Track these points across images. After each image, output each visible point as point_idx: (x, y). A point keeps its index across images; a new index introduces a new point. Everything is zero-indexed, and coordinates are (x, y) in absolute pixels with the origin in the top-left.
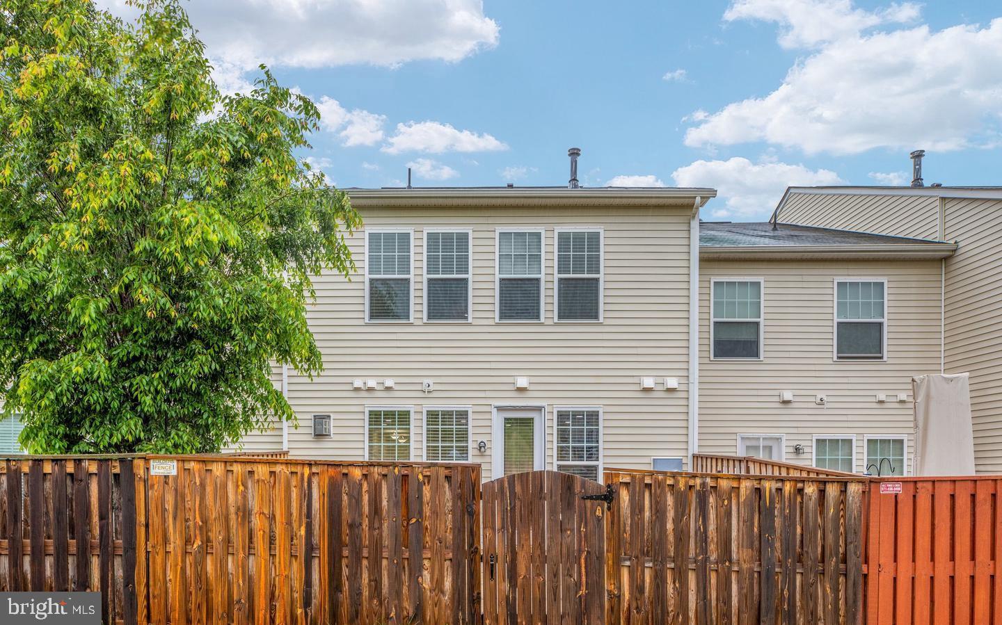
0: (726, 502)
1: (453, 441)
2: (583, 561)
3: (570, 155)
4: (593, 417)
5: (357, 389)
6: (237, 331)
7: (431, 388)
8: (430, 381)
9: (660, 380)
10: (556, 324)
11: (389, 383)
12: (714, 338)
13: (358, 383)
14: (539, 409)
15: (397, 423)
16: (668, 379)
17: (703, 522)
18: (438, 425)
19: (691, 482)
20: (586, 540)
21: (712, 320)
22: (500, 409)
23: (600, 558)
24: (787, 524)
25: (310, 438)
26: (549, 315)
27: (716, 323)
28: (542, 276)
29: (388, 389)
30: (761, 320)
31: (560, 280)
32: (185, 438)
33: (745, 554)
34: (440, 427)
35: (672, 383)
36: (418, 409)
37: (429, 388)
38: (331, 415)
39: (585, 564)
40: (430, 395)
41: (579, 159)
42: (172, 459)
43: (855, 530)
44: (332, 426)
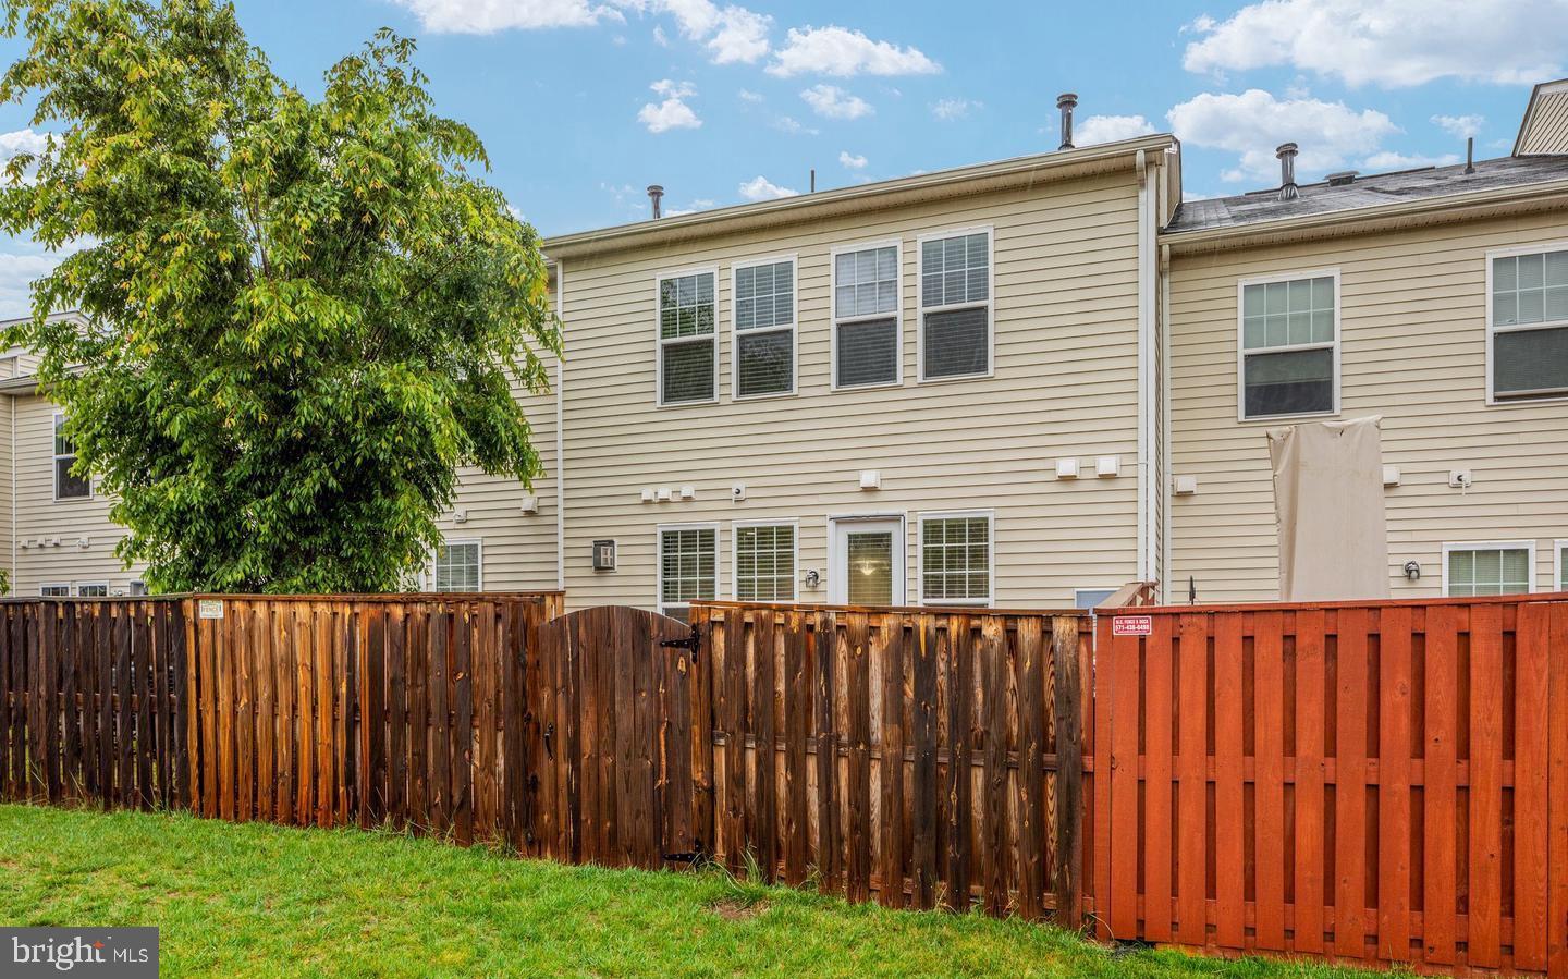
0: (859, 651)
1: (773, 571)
2: (662, 736)
3: (1060, 106)
4: (979, 528)
5: (648, 502)
6: (359, 438)
7: (742, 496)
8: (741, 485)
9: (1087, 462)
10: (921, 385)
11: (687, 491)
12: (1246, 383)
13: (647, 494)
14: (895, 518)
15: (698, 548)
16: (1102, 459)
17: (825, 681)
18: (772, 548)
19: (810, 621)
20: (666, 707)
21: (1242, 352)
22: (839, 521)
23: (685, 731)
24: (954, 686)
25: (591, 572)
26: (909, 372)
27: (1247, 357)
28: (899, 314)
29: (687, 499)
30: (1336, 345)
31: (927, 316)
32: (320, 575)
33: (888, 733)
34: (775, 550)
35: (1107, 465)
36: (728, 528)
37: (740, 495)
38: (615, 540)
39: (666, 741)
40: (742, 506)
41: (1074, 111)
42: (218, 599)
43: (1068, 697)
44: (616, 554)
